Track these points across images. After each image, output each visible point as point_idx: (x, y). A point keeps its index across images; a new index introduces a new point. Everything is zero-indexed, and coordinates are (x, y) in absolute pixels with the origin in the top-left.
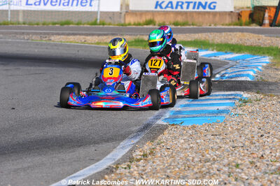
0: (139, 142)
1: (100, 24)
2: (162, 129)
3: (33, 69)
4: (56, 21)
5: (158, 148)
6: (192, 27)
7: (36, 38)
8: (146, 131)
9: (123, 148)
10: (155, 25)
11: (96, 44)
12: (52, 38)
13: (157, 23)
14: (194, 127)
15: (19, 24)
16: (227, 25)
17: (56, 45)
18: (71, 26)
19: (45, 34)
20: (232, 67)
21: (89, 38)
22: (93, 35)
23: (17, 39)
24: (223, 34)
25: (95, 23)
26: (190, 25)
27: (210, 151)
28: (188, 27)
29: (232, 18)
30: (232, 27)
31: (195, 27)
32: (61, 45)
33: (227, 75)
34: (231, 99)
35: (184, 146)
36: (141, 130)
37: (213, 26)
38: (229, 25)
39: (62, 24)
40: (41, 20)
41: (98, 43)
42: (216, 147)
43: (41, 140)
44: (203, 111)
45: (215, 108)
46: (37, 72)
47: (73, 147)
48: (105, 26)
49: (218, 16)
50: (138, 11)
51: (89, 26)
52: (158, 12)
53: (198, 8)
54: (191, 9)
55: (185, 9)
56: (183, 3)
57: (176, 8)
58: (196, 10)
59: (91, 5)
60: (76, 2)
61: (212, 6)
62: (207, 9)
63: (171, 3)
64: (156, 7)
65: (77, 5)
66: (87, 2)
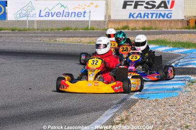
0: (118, 111)
1: (91, 30)
2: (134, 102)
3: (44, 61)
4: (60, 27)
5: (131, 115)
6: (155, 30)
7: (46, 40)
8: (123, 104)
9: (107, 115)
10: (129, 29)
11: (87, 43)
12: (57, 39)
13: (130, 28)
14: (156, 100)
15: (34, 30)
16: (179, 29)
17: (60, 44)
18: (71, 31)
19: (52, 36)
20: (183, 58)
21: (83, 39)
22: (86, 37)
23: (33, 40)
24: (177, 35)
25: (87, 29)
26: (153, 29)
27: (168, 117)
28: (152, 30)
29: (183, 24)
30: (183, 30)
31: (157, 30)
32: (64, 44)
33: (179, 64)
34: (182, 80)
35: (150, 114)
36: (120, 103)
37: (169, 30)
38: (181, 29)
39: (64, 30)
40: (50, 27)
41: (90, 43)
42: (172, 114)
43: (50, 111)
44: (162, 89)
45: (171, 87)
46: (47, 63)
47: (72, 115)
48: (94, 31)
49: (173, 22)
50: (117, 20)
51: (83, 31)
52: (131, 20)
53: (159, 17)
54: (154, 18)
55: (150, 18)
56: (148, 14)
57: (144, 17)
58: (157, 19)
59: (84, 16)
60: (73, 14)
61: (169, 16)
62: (166, 18)
63: (140, 14)
64: (130, 17)
65: (74, 16)
66: (81, 14)
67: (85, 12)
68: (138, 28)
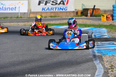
1: (20, 18)
4: (2, 17)
6: (58, 18)
13: (43, 17)
18: (8, 19)
25: (18, 17)
26: (57, 17)
29: (74, 14)
31: (60, 18)
37: (67, 17)
39: (4, 18)
48: (22, 18)
49: (68, 13)
50: (35, 12)
51: (15, 19)
52: (43, 12)
53: (60, 10)
54: (57, 10)
55: (54, 11)
56: (53, 8)
57: (51, 10)
58: (59, 11)
59: (15, 10)
60: (9, 9)
61: (65, 9)
62: (64, 11)
63: (48, 8)
64: (42, 10)
65: (9, 10)
66: (13, 9)
67: (15, 8)
68: (48, 17)
